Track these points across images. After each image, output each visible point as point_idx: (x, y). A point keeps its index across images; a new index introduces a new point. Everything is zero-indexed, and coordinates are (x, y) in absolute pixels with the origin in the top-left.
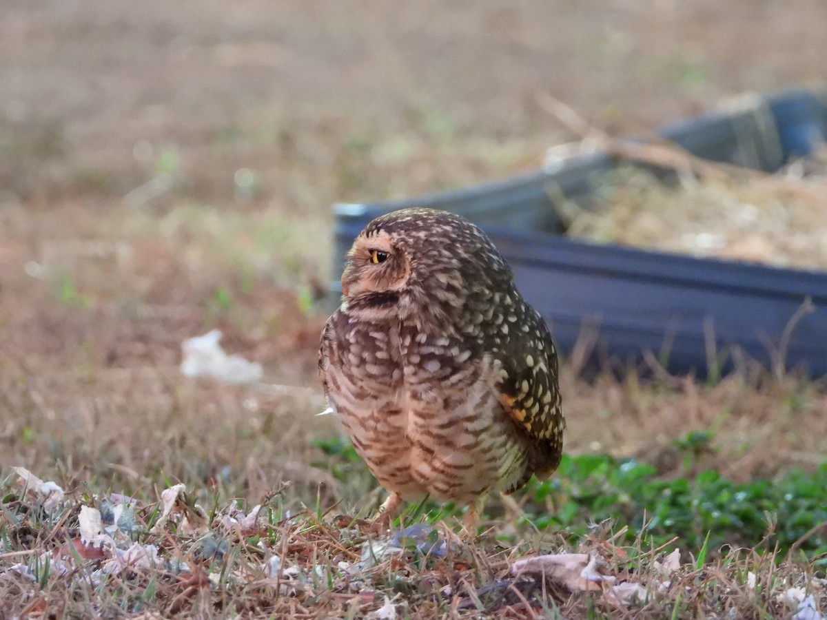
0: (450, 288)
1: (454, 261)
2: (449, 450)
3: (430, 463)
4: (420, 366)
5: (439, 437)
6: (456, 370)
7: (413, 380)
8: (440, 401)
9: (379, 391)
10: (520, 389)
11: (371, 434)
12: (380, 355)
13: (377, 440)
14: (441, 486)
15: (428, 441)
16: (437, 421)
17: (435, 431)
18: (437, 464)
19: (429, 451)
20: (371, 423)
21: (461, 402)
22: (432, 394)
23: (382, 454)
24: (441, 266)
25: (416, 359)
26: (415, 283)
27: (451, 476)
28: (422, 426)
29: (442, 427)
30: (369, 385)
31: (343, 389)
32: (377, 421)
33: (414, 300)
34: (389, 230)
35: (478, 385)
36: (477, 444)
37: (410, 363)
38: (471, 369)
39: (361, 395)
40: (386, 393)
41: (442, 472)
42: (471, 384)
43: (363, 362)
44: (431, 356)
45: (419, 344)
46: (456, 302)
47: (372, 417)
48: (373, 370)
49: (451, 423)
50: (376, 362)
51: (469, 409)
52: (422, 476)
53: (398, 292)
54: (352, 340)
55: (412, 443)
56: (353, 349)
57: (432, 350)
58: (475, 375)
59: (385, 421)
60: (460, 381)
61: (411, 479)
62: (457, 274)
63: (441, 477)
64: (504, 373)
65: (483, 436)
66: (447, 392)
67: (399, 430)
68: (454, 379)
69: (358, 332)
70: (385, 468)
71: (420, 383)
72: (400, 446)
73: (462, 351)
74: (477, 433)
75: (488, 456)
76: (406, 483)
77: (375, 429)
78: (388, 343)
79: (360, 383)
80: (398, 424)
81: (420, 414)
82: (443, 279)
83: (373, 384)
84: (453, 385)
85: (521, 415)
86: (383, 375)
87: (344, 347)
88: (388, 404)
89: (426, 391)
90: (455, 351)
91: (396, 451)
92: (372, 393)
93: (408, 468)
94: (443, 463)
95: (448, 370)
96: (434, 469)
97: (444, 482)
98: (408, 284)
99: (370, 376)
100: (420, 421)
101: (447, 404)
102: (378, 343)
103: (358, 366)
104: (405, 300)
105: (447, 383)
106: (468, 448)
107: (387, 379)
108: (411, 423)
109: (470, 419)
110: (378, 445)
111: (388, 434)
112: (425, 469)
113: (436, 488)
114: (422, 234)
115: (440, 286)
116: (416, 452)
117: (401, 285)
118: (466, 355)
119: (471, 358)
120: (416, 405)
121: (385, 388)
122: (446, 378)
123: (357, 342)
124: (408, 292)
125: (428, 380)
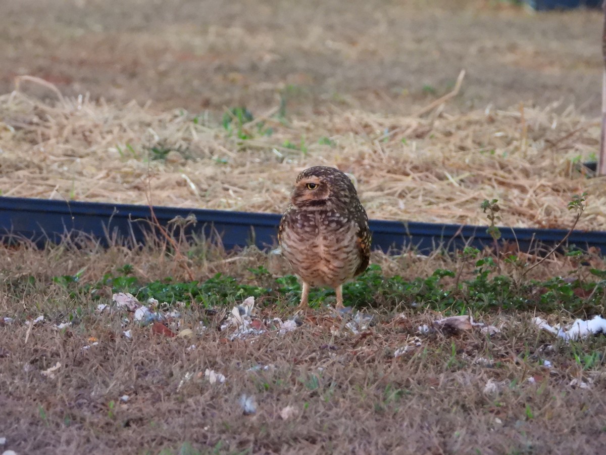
0: (346, 196)
1: (345, 186)
2: (336, 260)
3: (328, 267)
4: (328, 225)
5: (334, 255)
6: (342, 226)
7: (325, 231)
8: (335, 240)
9: (310, 238)
10: (363, 235)
11: (305, 256)
12: (311, 223)
13: (307, 259)
14: (330, 276)
15: (329, 257)
16: (333, 249)
17: (332, 253)
18: (331, 267)
19: (328, 261)
20: (306, 251)
21: (343, 240)
22: (333, 237)
23: (308, 265)
24: (341, 188)
25: (327, 223)
26: (333, 196)
27: (336, 272)
28: (327, 251)
29: (335, 251)
30: (305, 236)
31: (292, 237)
32: (308, 250)
33: (333, 203)
34: (317, 176)
35: (349, 233)
36: (348, 257)
37: (324, 224)
38: (348, 226)
39: (301, 240)
40: (312, 238)
41: (333, 270)
42: (347, 232)
43: (303, 226)
44: (333, 221)
45: (329, 217)
46: (347, 200)
47: (306, 249)
48: (308, 229)
49: (338, 249)
50: (310, 226)
51: (346, 243)
52: (324, 272)
53: (325, 200)
54: (299, 218)
55: (321, 259)
56: (299, 222)
57: (333, 218)
58: (349, 229)
59: (312, 250)
60: (343, 231)
61: (319, 275)
62: (347, 190)
63: (332, 272)
64: (359, 229)
65: (350, 254)
66: (338, 236)
67: (316, 254)
68: (341, 230)
69: (301, 215)
70: (309, 271)
71: (328, 232)
72: (316, 260)
73: (344, 218)
74: (348, 253)
75: (350, 263)
76: (316, 277)
77: (307, 254)
78: (315, 218)
79: (302, 235)
80: (316, 251)
81: (326, 246)
82: (342, 193)
83: (307, 235)
84: (341, 232)
85: (363, 246)
86: (311, 231)
87: (295, 221)
88: (313, 243)
89: (330, 236)
90: (342, 219)
91: (314, 263)
92: (307, 239)
93: (318, 270)
94: (334, 266)
95: (339, 226)
96: (330, 269)
97: (332, 275)
98: (330, 196)
99: (306, 232)
100: (326, 249)
101: (338, 241)
102: (310, 218)
103: (301, 228)
104: (329, 203)
105: (338, 232)
106: (344, 259)
107: (313, 233)
108: (321, 250)
109: (346, 247)
110: (308, 261)
111: (312, 256)
112: (325, 269)
113: (328, 277)
114: (332, 176)
115: (342, 196)
116: (323, 262)
117: (326, 197)
118: (346, 220)
119: (348, 221)
120: (325, 242)
121: (312, 236)
122: (338, 229)
123: (301, 219)
124: (329, 200)
125: (331, 231)
